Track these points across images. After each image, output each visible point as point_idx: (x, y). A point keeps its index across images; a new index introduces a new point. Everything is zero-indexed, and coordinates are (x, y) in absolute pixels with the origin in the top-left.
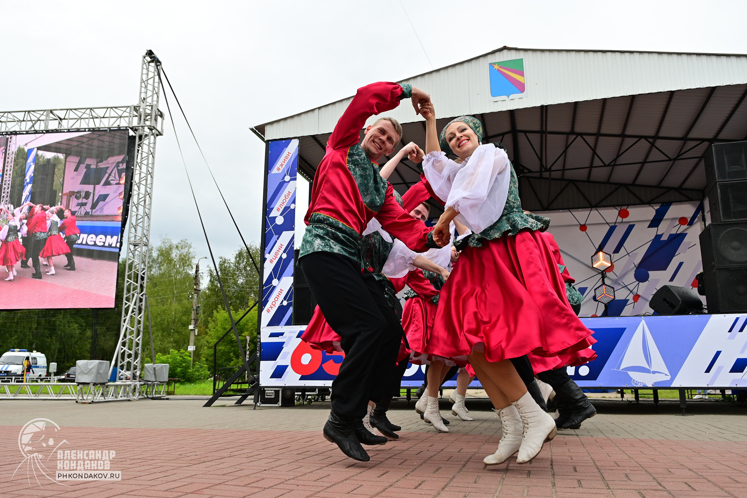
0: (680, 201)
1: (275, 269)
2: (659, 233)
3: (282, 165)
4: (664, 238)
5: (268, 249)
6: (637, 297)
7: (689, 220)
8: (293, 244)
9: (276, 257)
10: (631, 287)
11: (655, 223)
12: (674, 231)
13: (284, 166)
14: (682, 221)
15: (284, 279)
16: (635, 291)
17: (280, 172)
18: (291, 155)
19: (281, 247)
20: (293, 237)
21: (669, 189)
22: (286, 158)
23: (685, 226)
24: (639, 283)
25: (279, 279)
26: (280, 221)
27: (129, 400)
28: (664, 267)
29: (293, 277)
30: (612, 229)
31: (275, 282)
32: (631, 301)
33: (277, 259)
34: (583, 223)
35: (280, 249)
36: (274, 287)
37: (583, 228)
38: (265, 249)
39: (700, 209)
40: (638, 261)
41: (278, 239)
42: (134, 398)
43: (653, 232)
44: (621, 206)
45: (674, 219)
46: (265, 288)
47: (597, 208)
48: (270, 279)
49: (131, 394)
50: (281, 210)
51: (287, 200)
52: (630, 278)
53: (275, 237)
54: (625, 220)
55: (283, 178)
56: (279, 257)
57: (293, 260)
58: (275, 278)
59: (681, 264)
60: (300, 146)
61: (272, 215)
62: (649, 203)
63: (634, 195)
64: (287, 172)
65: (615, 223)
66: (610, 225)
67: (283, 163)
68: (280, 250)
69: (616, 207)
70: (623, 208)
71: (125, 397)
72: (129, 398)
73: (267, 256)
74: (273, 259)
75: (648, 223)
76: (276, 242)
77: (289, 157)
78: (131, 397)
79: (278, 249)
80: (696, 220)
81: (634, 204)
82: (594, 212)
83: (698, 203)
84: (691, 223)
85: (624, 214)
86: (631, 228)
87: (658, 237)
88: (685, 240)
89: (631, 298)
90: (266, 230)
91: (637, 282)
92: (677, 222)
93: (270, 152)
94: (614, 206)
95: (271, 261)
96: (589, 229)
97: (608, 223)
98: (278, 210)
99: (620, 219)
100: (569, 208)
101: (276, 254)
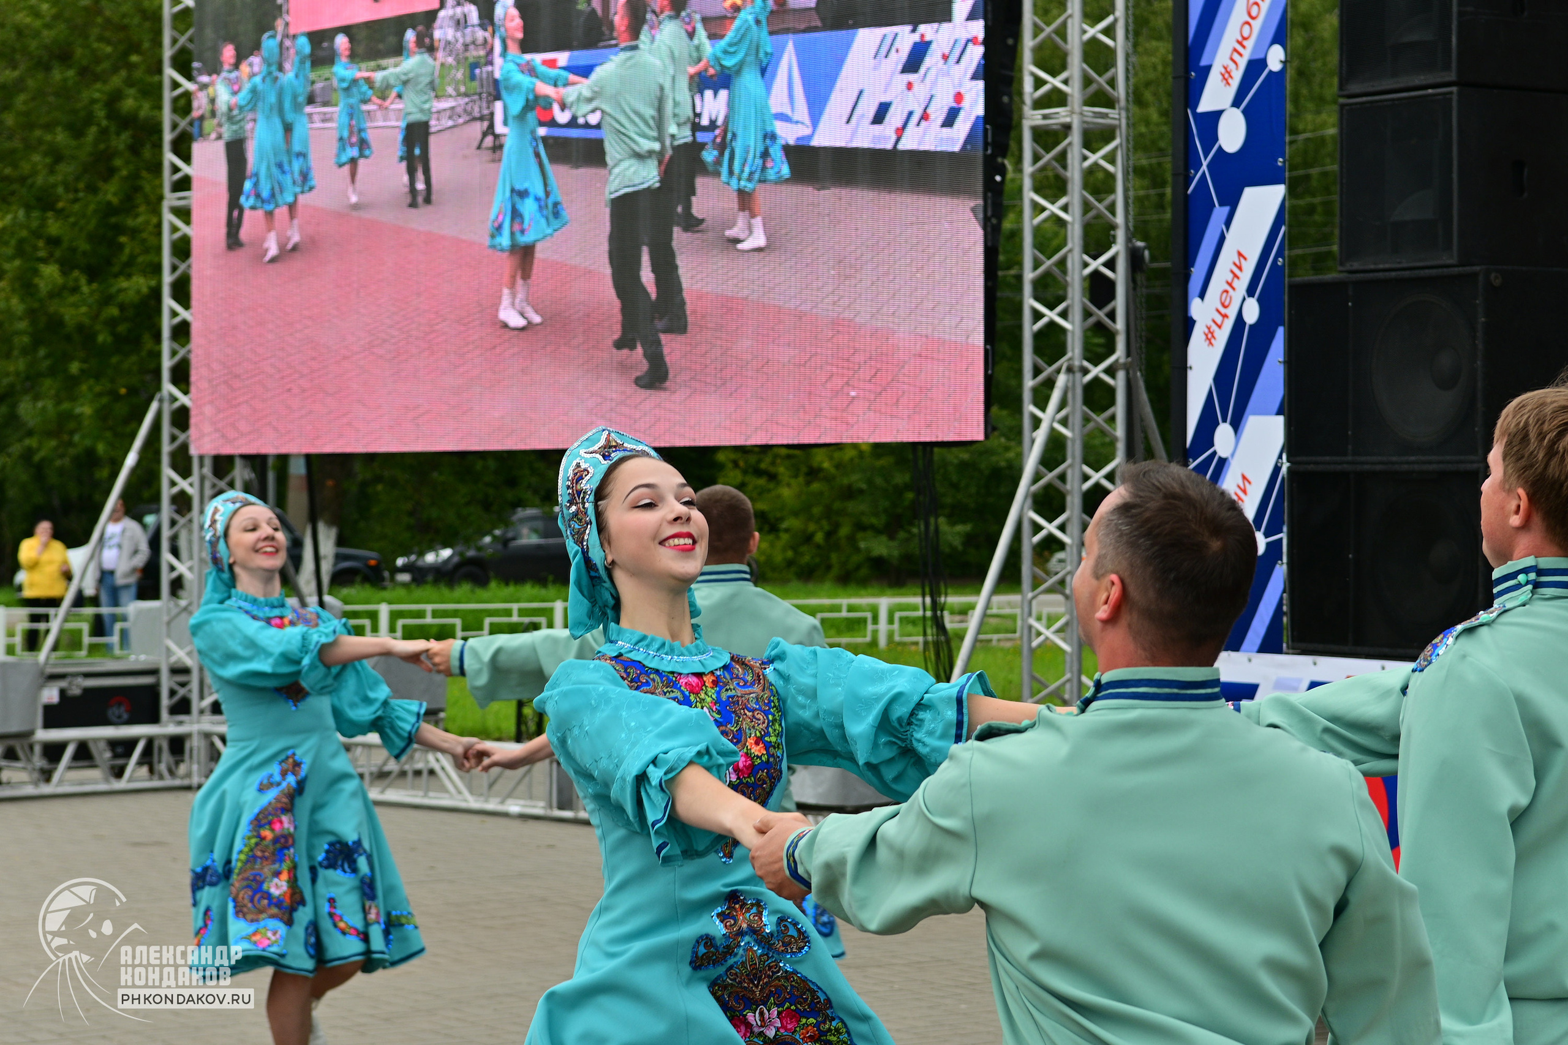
1: (1223, 375)
9: (1224, 316)
15: (1253, 422)
19: (1242, 270)
25: (1236, 425)
26: (1233, 133)
29: (1281, 419)
31: (1223, 436)
33: (1228, 328)
36: (1223, 462)
41: (1228, 224)
50: (1237, 78)
53: (1219, 215)
56: (1232, 313)
57: (1281, 332)
58: (1225, 419)
73: (1196, 308)
74: (1213, 327)
76: (1222, 239)
79: (1230, 277)
98: (1226, 76)
101: (1225, 301)
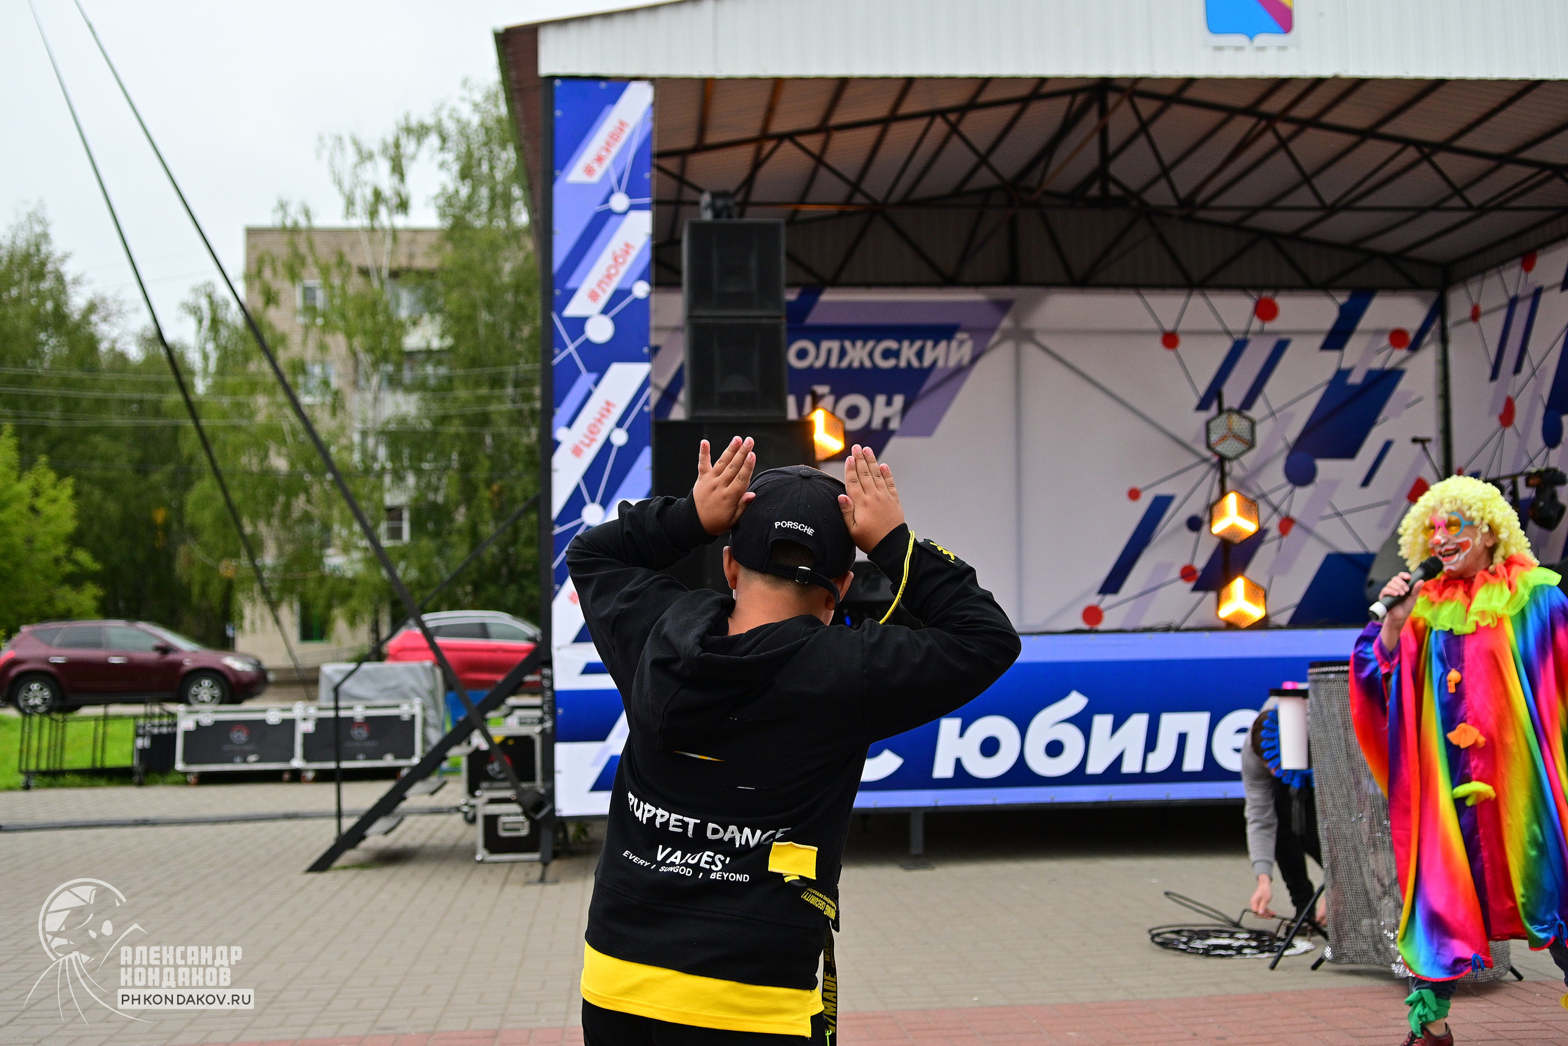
0: (1394, 289)
1: (592, 476)
2: (1345, 365)
3: (600, 159)
4: (1356, 379)
5: (562, 413)
6: (1287, 524)
7: (1411, 336)
8: (648, 403)
9: (592, 439)
10: (1275, 498)
11: (1336, 339)
12: (1376, 364)
13: (607, 162)
14: (1398, 338)
16: (1284, 507)
17: (596, 178)
18: (627, 131)
19: (609, 412)
20: (646, 384)
21: (1373, 255)
22: (614, 137)
23: (1400, 353)
24: (1292, 491)
25: (605, 505)
26: (600, 330)
28: (1349, 451)
30: (1238, 349)
31: (591, 513)
32: (1274, 532)
33: (597, 447)
34: (1169, 327)
35: (603, 415)
37: (1170, 340)
38: (555, 415)
39: (1438, 311)
40: (1293, 431)
43: (1329, 363)
44: (1259, 288)
45: (1378, 332)
46: (558, 530)
47: (1207, 292)
48: (576, 504)
50: (604, 298)
51: (623, 270)
52: (1274, 477)
53: (586, 379)
54: (1269, 326)
55: (606, 201)
57: (648, 450)
59: (1388, 445)
60: (658, 105)
61: (572, 310)
62: (1325, 287)
63: (1293, 264)
64: (619, 181)
65: (1247, 332)
66: (1236, 337)
67: (604, 153)
68: (604, 420)
69: (1252, 293)
70: (1267, 294)
74: (581, 446)
75: (1320, 340)
77: (624, 137)
79: (598, 416)
80: (1428, 338)
81: (1291, 288)
82: (1197, 302)
83: (1433, 296)
84: (1415, 346)
85: (1265, 311)
86: (1281, 347)
87: (1342, 375)
88: (1403, 386)
89: (1273, 524)
90: (553, 356)
91: (1289, 487)
92: (1385, 341)
93: (558, 113)
94: (1242, 287)
95: (577, 451)
96: (1184, 343)
97: (1228, 333)
98: (594, 296)
99: (1256, 324)
100: (1138, 285)
101: (593, 430)
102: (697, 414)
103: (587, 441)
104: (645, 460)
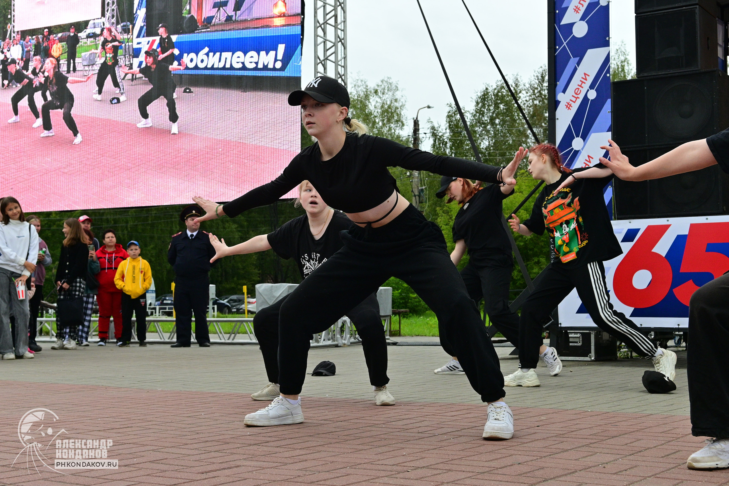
1: (577, 119)
5: (561, 84)
8: (608, 71)
9: (577, 98)
15: (593, 136)
19: (586, 79)
20: (607, 59)
25: (584, 137)
26: (581, 30)
27: (337, 346)
29: (610, 133)
31: (577, 143)
33: (579, 102)
35: (583, 82)
36: (577, 152)
38: (556, 85)
41: (579, 63)
42: (344, 341)
48: (568, 138)
49: (339, 336)
50: (583, 9)
53: (573, 61)
56: (581, 96)
57: (609, 101)
58: (578, 136)
61: (565, 20)
68: (583, 85)
71: (329, 340)
72: (336, 343)
73: (560, 96)
74: (571, 102)
76: (575, 70)
78: (340, 342)
79: (580, 83)
90: (556, 50)
95: (568, 106)
98: (577, 10)
101: (577, 92)
102: (641, 75)
103: (574, 99)
104: (608, 107)
